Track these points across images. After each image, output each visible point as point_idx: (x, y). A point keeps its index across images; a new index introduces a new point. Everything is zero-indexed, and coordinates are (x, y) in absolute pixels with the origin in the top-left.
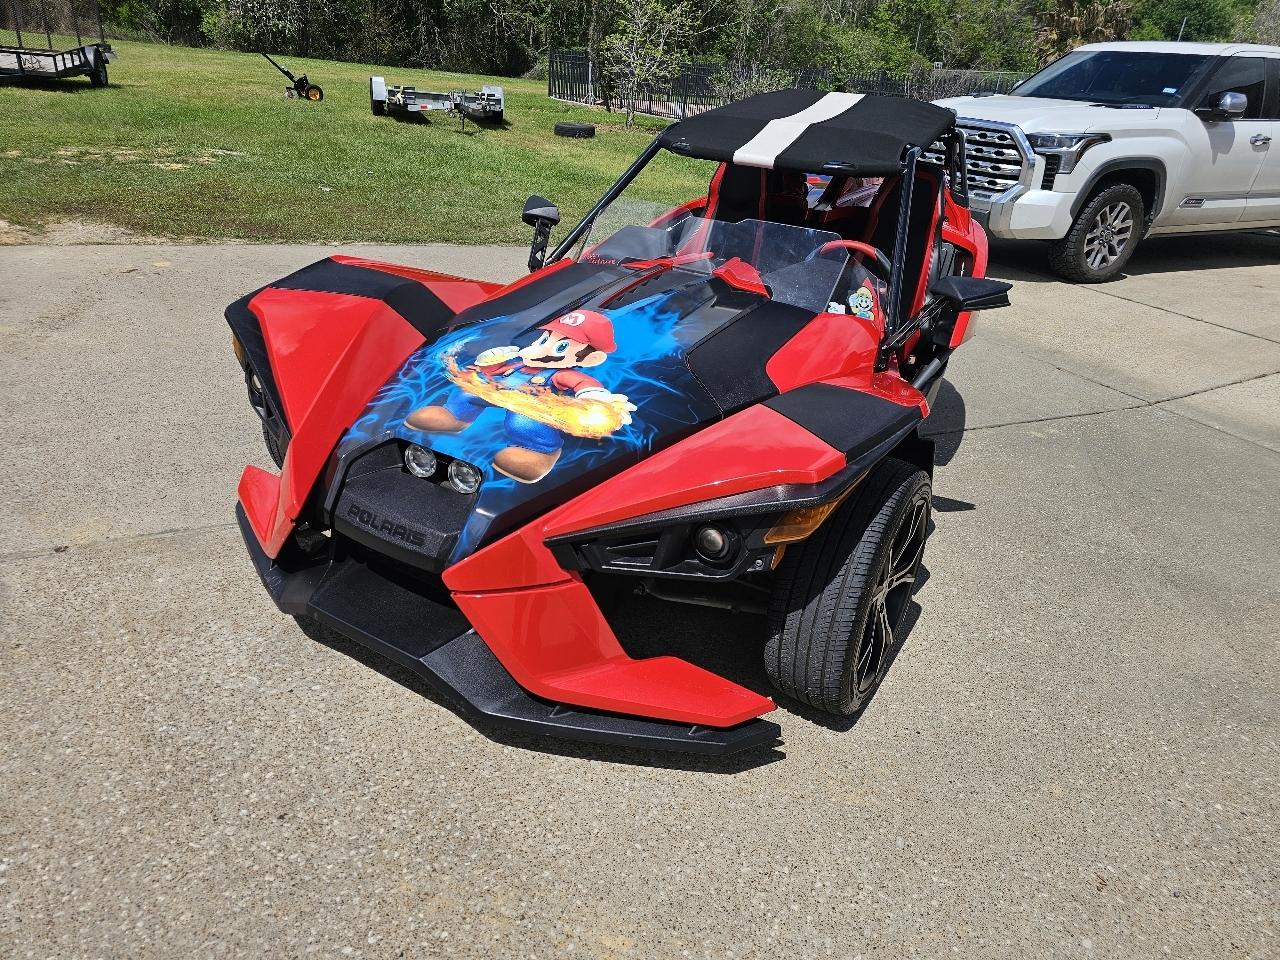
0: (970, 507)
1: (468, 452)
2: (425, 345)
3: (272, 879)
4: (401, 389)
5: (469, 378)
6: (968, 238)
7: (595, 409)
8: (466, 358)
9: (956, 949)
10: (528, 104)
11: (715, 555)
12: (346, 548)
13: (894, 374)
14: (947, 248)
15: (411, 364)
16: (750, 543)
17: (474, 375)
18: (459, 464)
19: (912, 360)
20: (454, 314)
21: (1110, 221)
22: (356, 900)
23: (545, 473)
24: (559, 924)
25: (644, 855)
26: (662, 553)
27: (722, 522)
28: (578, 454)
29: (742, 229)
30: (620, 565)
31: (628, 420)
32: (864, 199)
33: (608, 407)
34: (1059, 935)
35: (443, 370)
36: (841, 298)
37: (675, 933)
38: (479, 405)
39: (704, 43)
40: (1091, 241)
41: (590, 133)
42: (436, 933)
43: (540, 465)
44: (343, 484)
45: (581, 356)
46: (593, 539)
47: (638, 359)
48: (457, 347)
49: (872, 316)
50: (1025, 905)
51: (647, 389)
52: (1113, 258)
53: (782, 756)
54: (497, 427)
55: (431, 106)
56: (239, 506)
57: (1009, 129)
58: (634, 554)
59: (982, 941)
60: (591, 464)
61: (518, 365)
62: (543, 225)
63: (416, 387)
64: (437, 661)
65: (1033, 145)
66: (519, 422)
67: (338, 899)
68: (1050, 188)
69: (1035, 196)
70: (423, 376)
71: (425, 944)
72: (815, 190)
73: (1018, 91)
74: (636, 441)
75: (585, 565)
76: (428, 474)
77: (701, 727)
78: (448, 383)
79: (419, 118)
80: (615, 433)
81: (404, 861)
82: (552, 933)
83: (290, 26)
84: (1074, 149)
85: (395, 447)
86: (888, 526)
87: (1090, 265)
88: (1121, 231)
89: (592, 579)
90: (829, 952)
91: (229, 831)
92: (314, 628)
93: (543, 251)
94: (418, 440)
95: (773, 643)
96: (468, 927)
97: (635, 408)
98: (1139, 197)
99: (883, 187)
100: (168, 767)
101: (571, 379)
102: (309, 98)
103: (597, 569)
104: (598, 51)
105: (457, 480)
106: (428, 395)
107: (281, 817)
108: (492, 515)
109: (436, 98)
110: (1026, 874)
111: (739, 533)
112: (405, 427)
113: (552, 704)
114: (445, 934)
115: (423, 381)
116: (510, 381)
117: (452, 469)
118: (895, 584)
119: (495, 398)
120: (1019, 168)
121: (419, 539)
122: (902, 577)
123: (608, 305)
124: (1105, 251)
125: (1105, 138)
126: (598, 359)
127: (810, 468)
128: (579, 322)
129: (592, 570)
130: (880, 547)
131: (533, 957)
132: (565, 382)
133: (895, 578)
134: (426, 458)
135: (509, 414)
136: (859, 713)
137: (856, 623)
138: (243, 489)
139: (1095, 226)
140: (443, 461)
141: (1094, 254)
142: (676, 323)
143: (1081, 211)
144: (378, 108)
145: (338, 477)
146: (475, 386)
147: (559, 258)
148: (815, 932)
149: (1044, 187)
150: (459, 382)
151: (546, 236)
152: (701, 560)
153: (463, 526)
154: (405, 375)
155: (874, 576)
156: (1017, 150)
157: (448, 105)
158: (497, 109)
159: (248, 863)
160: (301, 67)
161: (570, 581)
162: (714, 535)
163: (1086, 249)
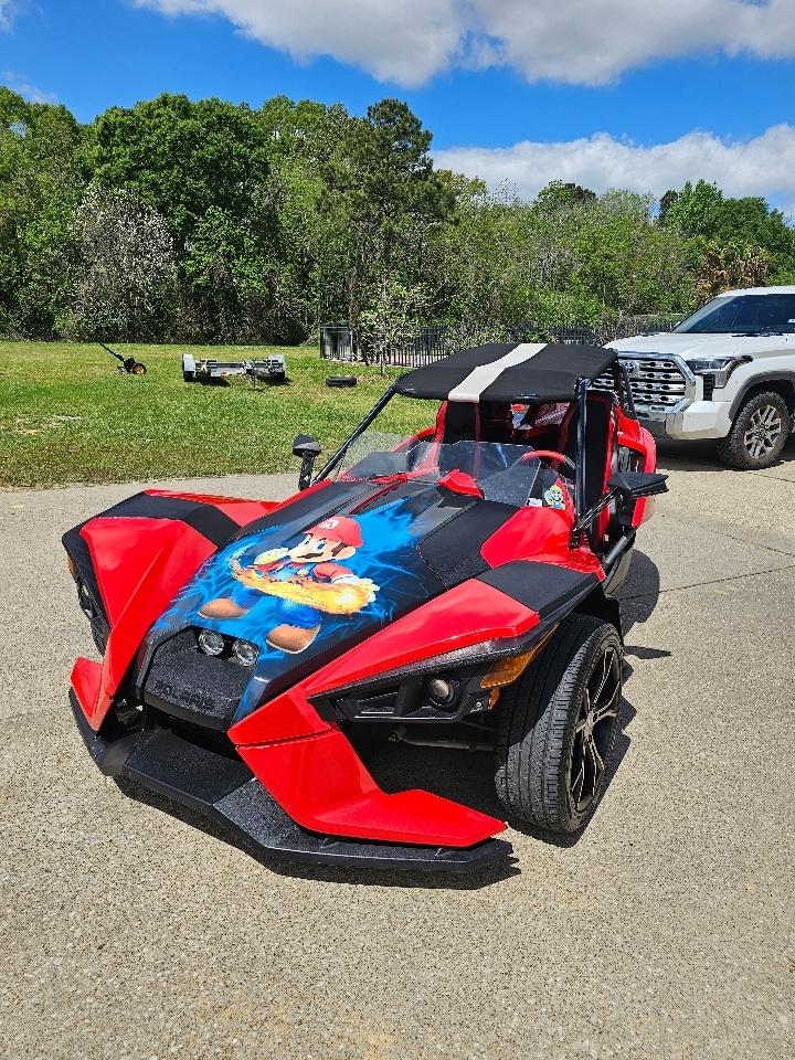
0: (667, 654)
1: (246, 633)
2: (217, 552)
3: (92, 1001)
4: (198, 586)
5: (249, 575)
6: (639, 442)
7: (348, 590)
8: (247, 560)
9: (670, 1030)
10: (305, 364)
11: (443, 701)
12: (155, 717)
13: (585, 550)
14: (625, 451)
15: (205, 567)
16: (470, 689)
17: (253, 572)
18: (242, 642)
19: (607, 538)
20: (239, 527)
21: (762, 420)
22: (162, 1015)
23: (307, 644)
24: (331, 1027)
25: (403, 963)
26: (401, 702)
27: (447, 673)
28: (334, 627)
29: (458, 448)
30: (368, 714)
31: (372, 598)
32: (556, 418)
33: (358, 589)
34: (759, 1013)
35: (229, 570)
36: (538, 494)
37: (430, 1030)
38: (256, 595)
39: (440, 310)
40: (749, 437)
41: (352, 383)
42: (228, 1041)
43: (303, 639)
44: (151, 665)
45: (335, 552)
46: (346, 695)
47: (380, 550)
48: (241, 551)
49: (563, 507)
50: (728, 989)
51: (388, 573)
52: (770, 449)
53: (518, 871)
54: (271, 611)
55: (229, 372)
56: (71, 691)
57: (671, 358)
58: (380, 705)
59: (692, 1022)
60: (344, 635)
61: (287, 562)
62: (309, 456)
63: (209, 585)
64: (227, 806)
65: (692, 369)
66: (287, 606)
67: (146, 1015)
68: (710, 399)
69: (699, 406)
70: (214, 576)
71: (218, 1050)
72: (518, 414)
73: (678, 329)
74: (380, 614)
75: (341, 717)
76: (217, 653)
77: (446, 848)
78: (233, 579)
79: (221, 382)
80: (363, 609)
81: (201, 979)
82: (326, 1035)
83: (121, 321)
84: (724, 369)
85: (191, 633)
86: (582, 669)
87: (751, 454)
88: (772, 428)
89: (348, 727)
90: (561, 1039)
91: (58, 962)
92: (130, 787)
93: (309, 474)
94: (209, 626)
95: (501, 773)
96: (254, 1034)
97: (378, 588)
98: (782, 402)
99: (569, 409)
100: (10, 910)
101: (327, 569)
102: (135, 373)
103: (351, 720)
104: (357, 322)
105: (240, 656)
106: (217, 590)
107: (100, 948)
108: (267, 681)
109: (233, 366)
110: (728, 961)
111: (461, 681)
112: (200, 616)
113: (322, 836)
114: (235, 1041)
115: (213, 581)
116: (281, 575)
117: (236, 647)
118: (599, 718)
119: (269, 589)
120: (682, 386)
121: (210, 705)
122: (604, 712)
123: (356, 512)
124: (762, 444)
125: (748, 359)
126: (349, 552)
127: (510, 625)
128: (334, 526)
129: (347, 720)
130: (576, 686)
131: (309, 1056)
132: (323, 572)
133: (598, 713)
134: (215, 639)
135: (280, 600)
136: (581, 830)
137: (564, 749)
138: (76, 677)
139: (751, 425)
140: (229, 640)
141: (754, 446)
142: (411, 522)
143: (738, 414)
144: (188, 377)
145: (147, 660)
146: (254, 581)
147: (321, 479)
148: (550, 1022)
149: (705, 399)
150: (240, 579)
151: (311, 463)
152: (434, 706)
153: (244, 690)
154: (200, 576)
155: (577, 711)
156: (680, 372)
157: (243, 371)
158: (279, 370)
159: (73, 988)
160: (128, 350)
161: (330, 730)
162: (442, 685)
163: (746, 443)
